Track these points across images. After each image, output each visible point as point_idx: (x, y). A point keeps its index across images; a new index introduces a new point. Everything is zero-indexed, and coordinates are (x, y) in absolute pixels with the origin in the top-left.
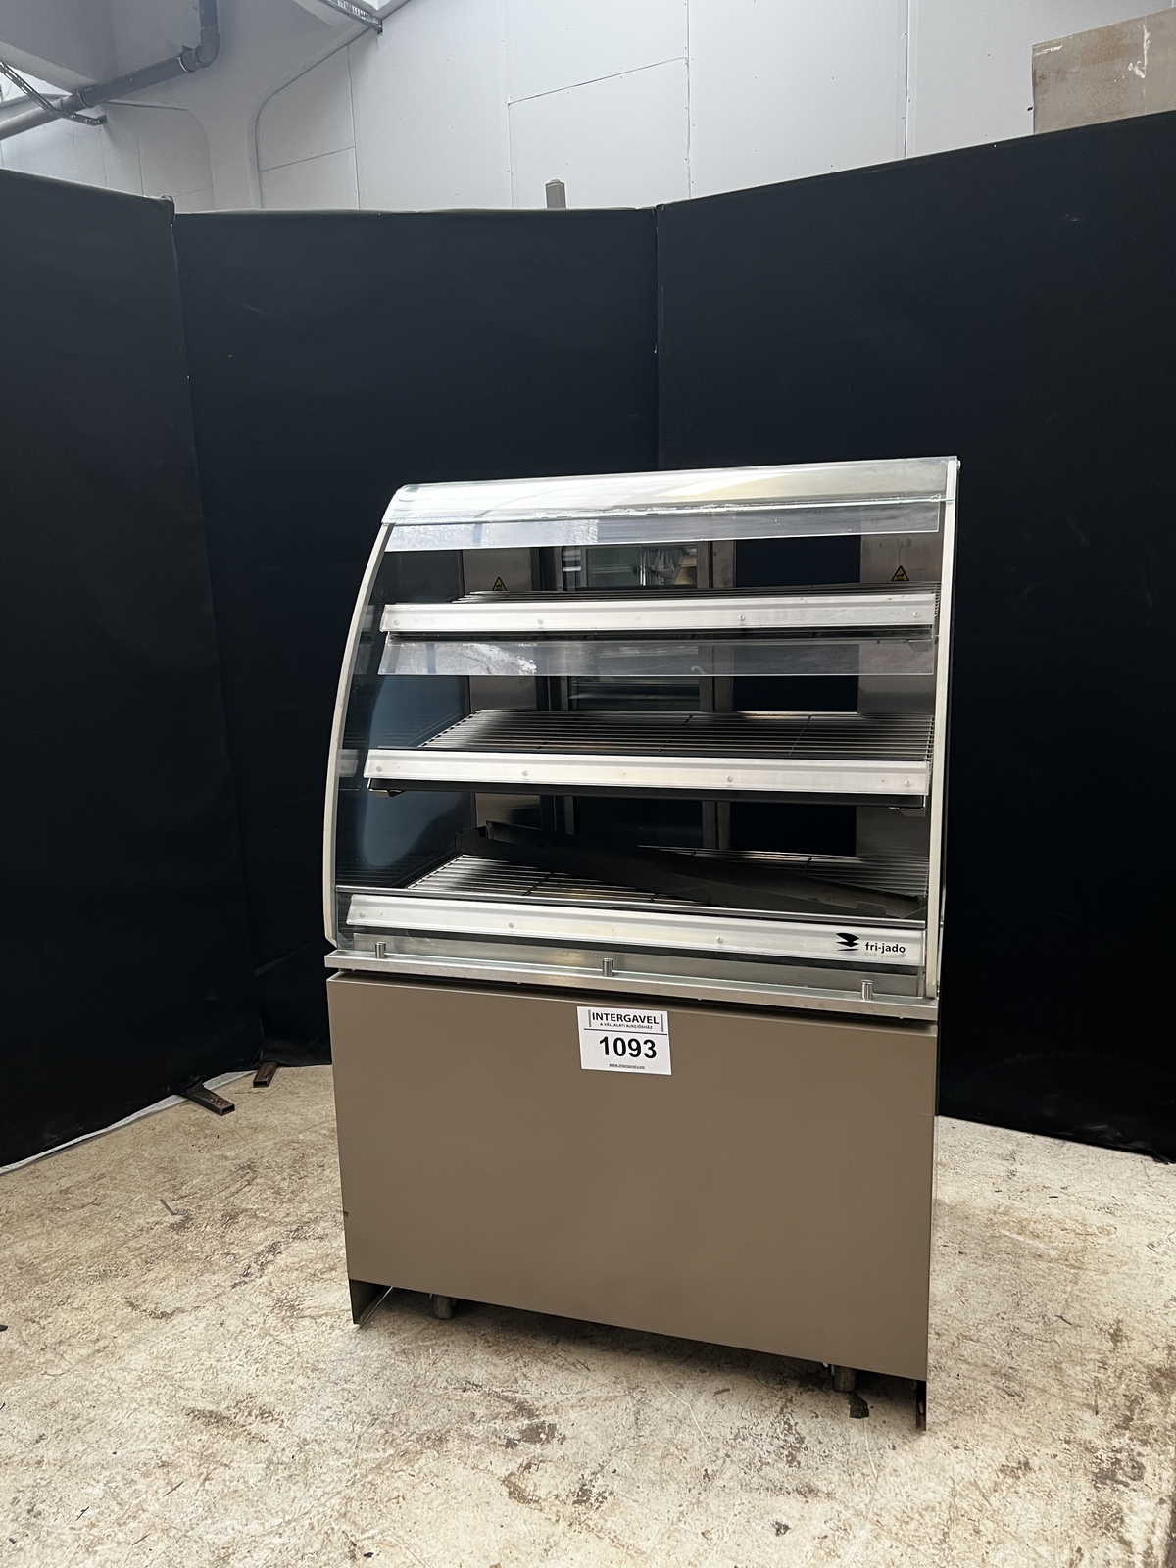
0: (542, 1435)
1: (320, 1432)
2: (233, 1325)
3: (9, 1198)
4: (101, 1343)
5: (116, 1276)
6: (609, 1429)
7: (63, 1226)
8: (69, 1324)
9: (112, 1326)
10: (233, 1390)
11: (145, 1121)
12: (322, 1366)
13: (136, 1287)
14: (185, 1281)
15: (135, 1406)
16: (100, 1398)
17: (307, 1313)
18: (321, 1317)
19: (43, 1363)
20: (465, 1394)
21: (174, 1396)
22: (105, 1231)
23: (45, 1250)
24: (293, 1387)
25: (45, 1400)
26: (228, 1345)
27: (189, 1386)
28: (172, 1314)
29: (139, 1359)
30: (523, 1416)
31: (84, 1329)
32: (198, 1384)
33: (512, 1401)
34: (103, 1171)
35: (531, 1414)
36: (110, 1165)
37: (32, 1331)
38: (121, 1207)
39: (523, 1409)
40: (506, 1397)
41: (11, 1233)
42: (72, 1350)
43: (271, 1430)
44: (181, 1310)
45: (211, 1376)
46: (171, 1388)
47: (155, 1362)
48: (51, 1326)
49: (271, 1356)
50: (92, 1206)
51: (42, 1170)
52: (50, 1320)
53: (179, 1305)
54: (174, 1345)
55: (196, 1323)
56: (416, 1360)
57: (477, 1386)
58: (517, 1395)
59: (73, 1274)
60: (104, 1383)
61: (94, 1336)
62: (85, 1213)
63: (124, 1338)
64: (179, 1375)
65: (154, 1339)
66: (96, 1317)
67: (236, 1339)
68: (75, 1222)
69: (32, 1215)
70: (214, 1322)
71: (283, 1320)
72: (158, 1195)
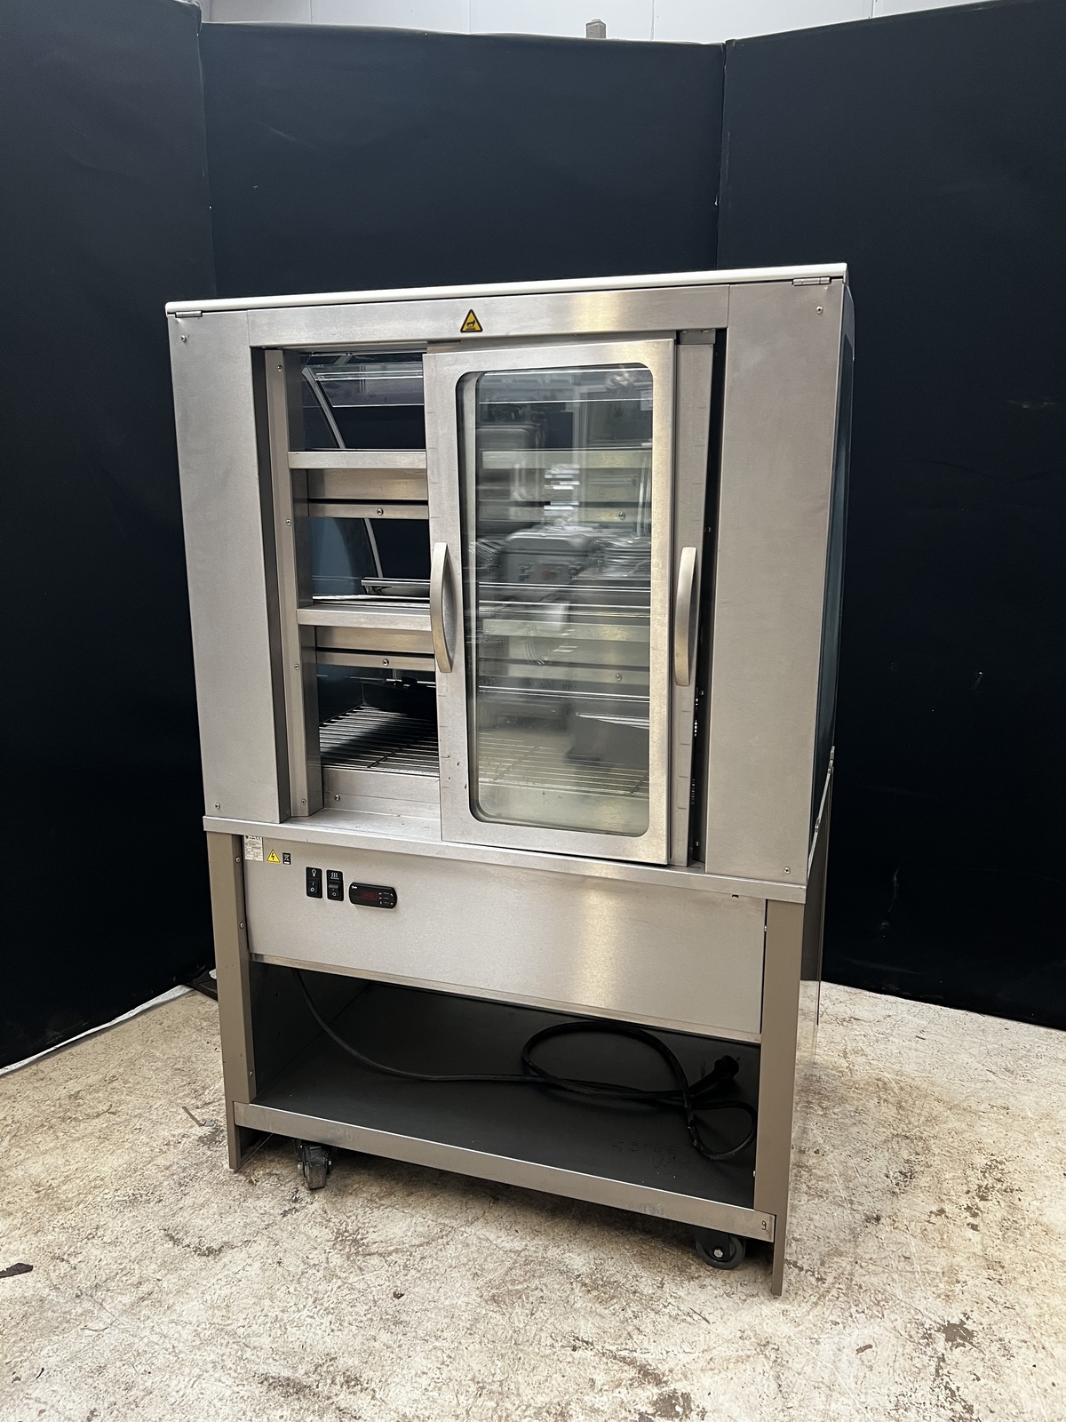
0: (678, 1409)
1: (420, 1406)
2: (293, 1264)
3: (14, 1105)
4: (145, 1288)
5: (148, 1201)
6: (752, 1399)
7: (79, 1139)
8: (103, 1263)
9: (153, 1266)
10: (308, 1350)
11: (150, 1014)
12: (404, 1317)
13: (173, 1215)
14: (227, 1207)
15: (196, 1371)
16: (155, 1361)
17: (374, 1248)
18: (390, 1254)
19: (81, 1315)
20: (576, 1354)
21: (241, 1358)
22: (127, 1145)
23: (62, 1170)
24: (376, 1344)
25: (89, 1364)
26: (291, 1290)
27: (257, 1344)
28: (220, 1250)
29: (192, 1309)
30: (649, 1383)
31: (122, 1270)
32: (266, 1341)
33: (632, 1363)
34: (113, 1072)
35: (658, 1381)
36: (120, 1065)
37: (62, 1271)
38: (140, 1116)
39: (648, 1375)
40: (624, 1358)
41: (22, 1148)
42: (111, 1297)
43: (361, 1402)
44: (228, 1245)
45: (279, 1332)
46: (235, 1346)
47: (210, 1312)
48: (83, 1265)
49: (343, 1306)
50: (108, 1115)
51: (46, 1071)
52: (80, 1258)
53: (225, 1239)
54: (229, 1291)
55: (249, 1261)
56: (509, 1309)
57: (587, 1343)
58: (635, 1354)
59: (99, 1199)
60: (156, 1341)
61: (135, 1279)
62: (99, 1123)
63: (171, 1281)
64: (242, 1330)
65: (204, 1282)
66: (134, 1255)
67: (299, 1283)
68: (92, 1134)
69: (42, 1126)
70: (270, 1261)
71: (348, 1258)
72: (179, 1101)
